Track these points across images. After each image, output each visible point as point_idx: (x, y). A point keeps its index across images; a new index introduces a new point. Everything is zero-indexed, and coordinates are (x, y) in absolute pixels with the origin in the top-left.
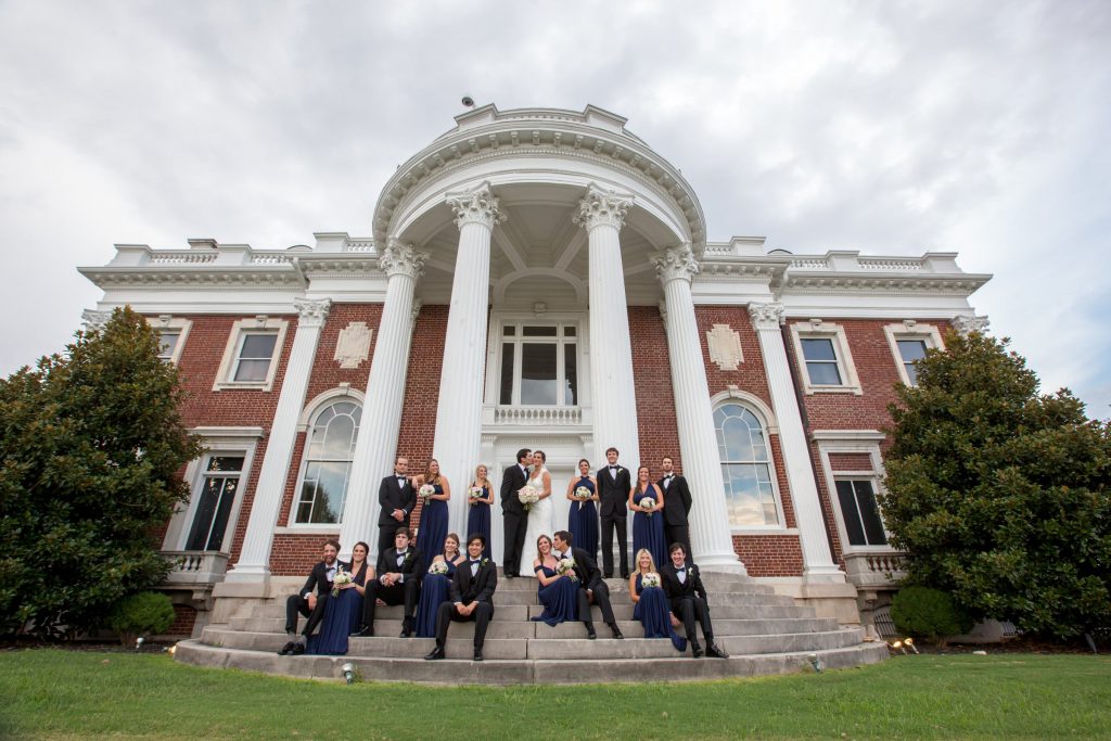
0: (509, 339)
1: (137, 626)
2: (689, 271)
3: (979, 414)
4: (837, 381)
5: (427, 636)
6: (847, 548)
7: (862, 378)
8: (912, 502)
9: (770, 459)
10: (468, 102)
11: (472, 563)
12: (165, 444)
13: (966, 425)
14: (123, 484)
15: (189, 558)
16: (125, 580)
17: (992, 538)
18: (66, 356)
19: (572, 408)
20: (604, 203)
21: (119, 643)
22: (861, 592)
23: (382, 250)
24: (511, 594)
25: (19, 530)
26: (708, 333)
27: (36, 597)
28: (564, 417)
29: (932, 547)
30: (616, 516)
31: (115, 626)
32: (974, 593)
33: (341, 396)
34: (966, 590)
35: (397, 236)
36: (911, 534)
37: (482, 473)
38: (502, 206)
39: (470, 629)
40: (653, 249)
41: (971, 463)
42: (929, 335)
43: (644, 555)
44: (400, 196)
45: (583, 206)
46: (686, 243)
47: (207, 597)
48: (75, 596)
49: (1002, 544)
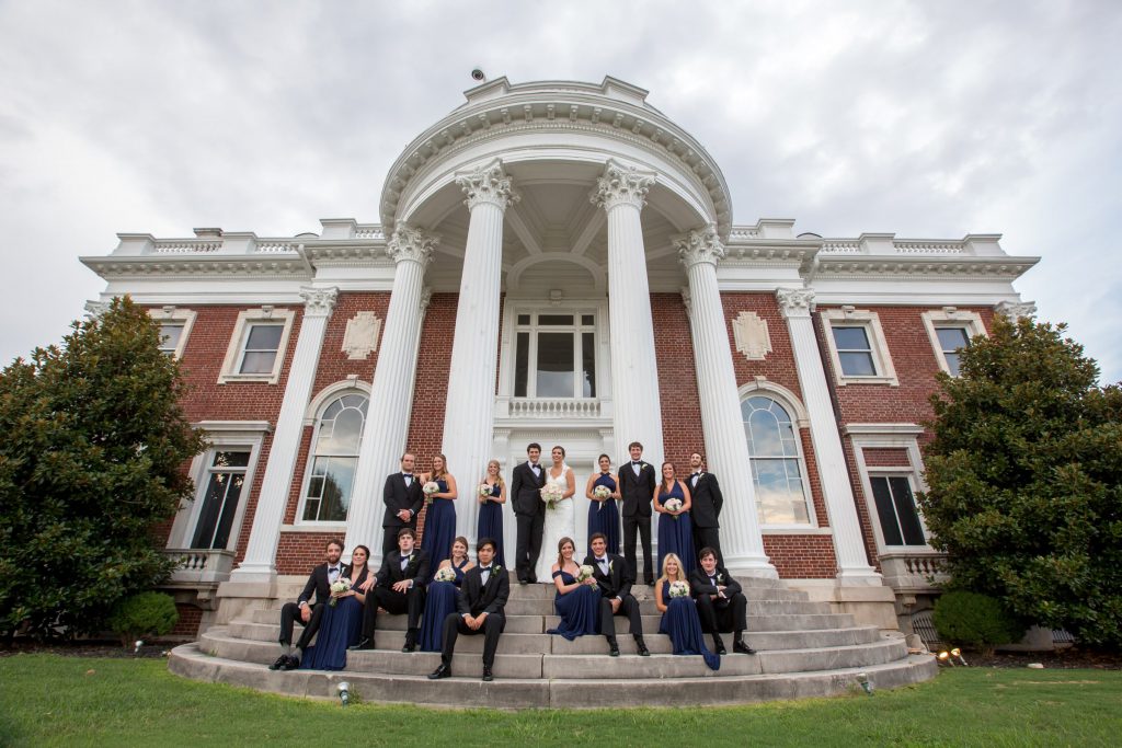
0: (523, 329)
1: (138, 627)
2: (714, 254)
3: (1033, 406)
4: (871, 372)
5: (432, 650)
6: (883, 549)
7: (898, 368)
8: (958, 501)
9: (800, 454)
10: (478, 75)
11: (482, 570)
12: (165, 439)
13: (1019, 418)
14: (121, 481)
15: (193, 556)
16: (124, 580)
17: (1050, 540)
18: (62, 347)
19: (590, 400)
20: (624, 181)
21: (120, 644)
22: (898, 596)
23: (389, 236)
24: (525, 602)
25: (10, 529)
26: (733, 321)
27: (29, 599)
28: (582, 410)
29: (980, 550)
30: (639, 518)
31: (115, 627)
32: (1028, 600)
33: (349, 388)
34: (1019, 597)
35: (405, 219)
36: (958, 536)
37: (495, 468)
38: (515, 185)
39: (479, 643)
40: (676, 232)
41: (1025, 459)
42: (970, 322)
43: (673, 561)
44: (407, 178)
45: (602, 184)
46: (711, 225)
47: (212, 597)
48: (72, 598)
49: (1060, 548)
